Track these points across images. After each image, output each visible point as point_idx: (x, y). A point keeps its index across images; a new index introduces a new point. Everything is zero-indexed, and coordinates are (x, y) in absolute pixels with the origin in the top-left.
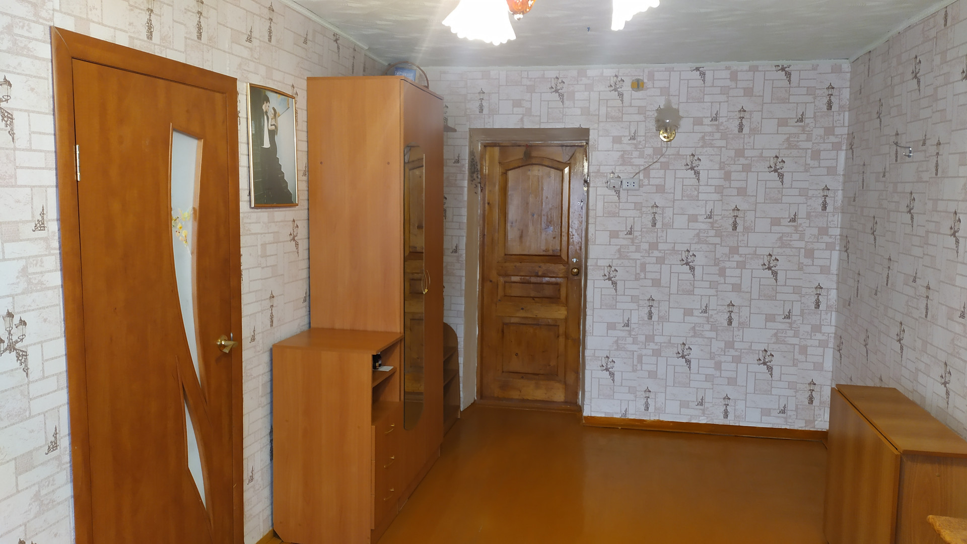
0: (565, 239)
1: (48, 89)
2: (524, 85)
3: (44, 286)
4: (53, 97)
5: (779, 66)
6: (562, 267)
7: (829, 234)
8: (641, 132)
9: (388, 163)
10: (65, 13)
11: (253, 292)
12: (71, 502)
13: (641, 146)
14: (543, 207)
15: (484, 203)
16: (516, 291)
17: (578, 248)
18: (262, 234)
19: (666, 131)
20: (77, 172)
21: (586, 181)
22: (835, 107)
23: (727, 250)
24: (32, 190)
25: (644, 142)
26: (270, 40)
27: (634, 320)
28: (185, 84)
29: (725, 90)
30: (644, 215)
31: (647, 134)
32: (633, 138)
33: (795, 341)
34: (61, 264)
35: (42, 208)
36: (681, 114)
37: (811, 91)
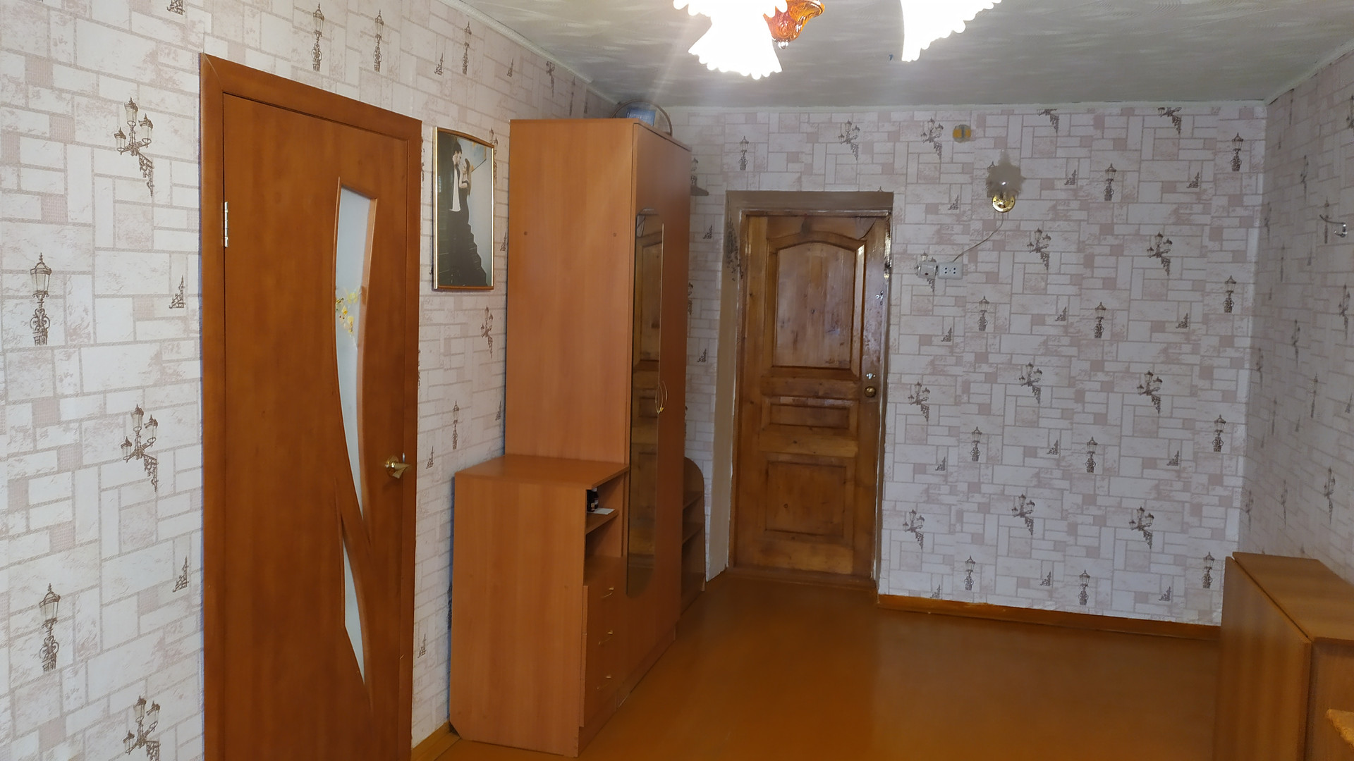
0: (857, 345)
1: (195, 131)
2: (803, 133)
3: (180, 378)
4: (200, 142)
5: (1163, 109)
6: (851, 385)
7: (1236, 346)
8: (967, 198)
9: (615, 235)
10: (217, 37)
11: (433, 401)
12: (201, 656)
13: (965, 218)
14: (828, 300)
15: (745, 295)
16: (787, 417)
17: (875, 359)
18: (445, 325)
19: (1001, 197)
20: (224, 236)
21: (887, 266)
22: (1244, 168)
23: (1086, 365)
24: (170, 256)
25: (970, 212)
26: (465, 71)
27: (952, 461)
28: (357, 127)
29: (1086, 142)
30: (969, 315)
31: (974, 202)
32: (954, 207)
33: (1185, 496)
34: (201, 351)
35: (181, 281)
36: (1023, 174)
37: (1209, 144)
